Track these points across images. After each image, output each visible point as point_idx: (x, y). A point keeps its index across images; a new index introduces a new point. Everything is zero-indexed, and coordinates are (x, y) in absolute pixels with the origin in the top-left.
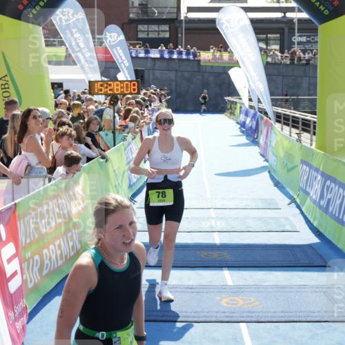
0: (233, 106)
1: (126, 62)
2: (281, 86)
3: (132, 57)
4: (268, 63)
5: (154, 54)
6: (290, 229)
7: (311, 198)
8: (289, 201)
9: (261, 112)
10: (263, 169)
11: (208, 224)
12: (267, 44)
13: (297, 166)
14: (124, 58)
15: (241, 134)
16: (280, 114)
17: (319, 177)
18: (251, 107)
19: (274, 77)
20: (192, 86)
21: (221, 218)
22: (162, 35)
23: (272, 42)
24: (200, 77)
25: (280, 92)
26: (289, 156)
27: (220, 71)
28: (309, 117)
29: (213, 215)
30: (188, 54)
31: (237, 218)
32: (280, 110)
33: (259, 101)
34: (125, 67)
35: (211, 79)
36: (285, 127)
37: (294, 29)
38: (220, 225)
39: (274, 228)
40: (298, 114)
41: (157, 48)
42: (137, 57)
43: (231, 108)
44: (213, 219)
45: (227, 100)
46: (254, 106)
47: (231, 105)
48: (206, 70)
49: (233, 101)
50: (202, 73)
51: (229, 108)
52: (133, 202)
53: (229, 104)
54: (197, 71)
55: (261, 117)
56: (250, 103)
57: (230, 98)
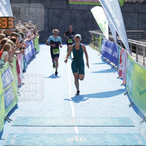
2: (137, 21)
4: (125, 2)
9: (119, 44)
10: (120, 91)
11: (73, 139)
16: (135, 45)
18: (111, 39)
19: (131, 14)
20: (62, 21)
21: (84, 135)
24: (68, 14)
25: (136, 26)
26: (141, 81)
27: (85, 9)
29: (77, 132)
31: (97, 134)
32: (135, 42)
33: (117, 35)
34: (3, 5)
36: (139, 56)
38: (82, 140)
43: (95, 40)
44: (76, 135)
45: (91, 33)
46: (113, 39)
47: (95, 37)
48: (73, 8)
49: (96, 34)
50: (70, 10)
51: (93, 40)
52: (9, 120)
53: (93, 37)
54: (66, 8)
55: (119, 48)
56: (110, 36)
57: (93, 31)
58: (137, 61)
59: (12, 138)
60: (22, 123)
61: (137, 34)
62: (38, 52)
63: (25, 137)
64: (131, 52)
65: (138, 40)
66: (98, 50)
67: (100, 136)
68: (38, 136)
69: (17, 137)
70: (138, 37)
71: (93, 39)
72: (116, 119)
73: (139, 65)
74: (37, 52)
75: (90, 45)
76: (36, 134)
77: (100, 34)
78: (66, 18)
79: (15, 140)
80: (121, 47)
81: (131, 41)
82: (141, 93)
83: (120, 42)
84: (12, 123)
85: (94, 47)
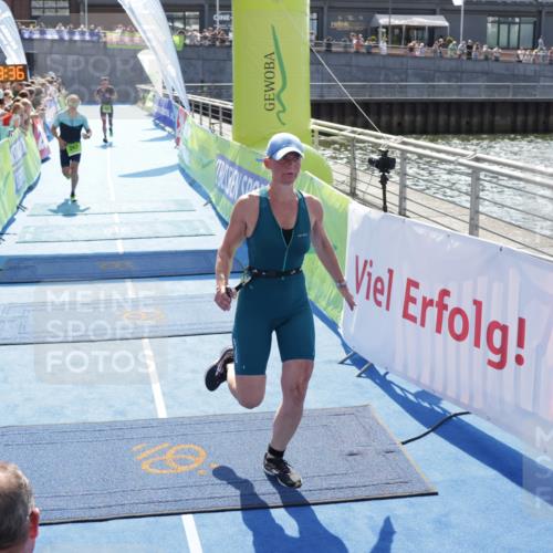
0: (145, 95)
1: (13, 44)
3: (23, 39)
4: (185, 45)
5: (51, 35)
6: (205, 233)
7: (228, 197)
11: (111, 231)
12: (185, 24)
13: (213, 161)
14: (10, 39)
15: (154, 127)
16: (199, 102)
17: (236, 172)
18: (166, 96)
21: (126, 224)
22: (61, 13)
23: (191, 21)
26: (203, 149)
28: (229, 105)
29: (117, 221)
30: (92, 34)
31: (145, 222)
32: (198, 99)
34: (13, 50)
37: (215, 6)
38: (125, 232)
39: (187, 232)
40: (217, 102)
41: (55, 27)
42: (31, 40)
44: (116, 225)
45: (139, 88)
48: (113, 53)
49: (145, 90)
53: (141, 93)
56: (164, 91)
57: (142, 85)
58: (201, 124)
63: (46, 230)
64: (192, 113)
67: (149, 224)
72: (170, 202)
73: (204, 129)
77: (151, 89)
80: (178, 106)
81: (192, 97)
82: (204, 166)
83: (177, 99)
84: (27, 212)
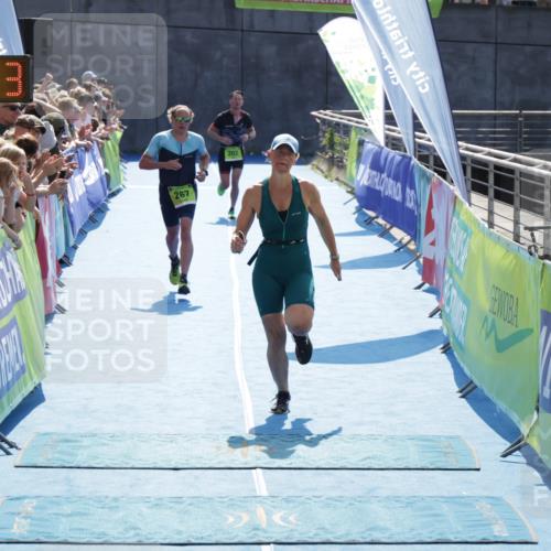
0: (337, 138)
2: (490, 78)
6: (505, 536)
8: (505, 445)
9: (424, 159)
10: (425, 340)
11: (246, 518)
13: (532, 331)
15: (360, 228)
16: (485, 164)
19: (469, 49)
20: (208, 74)
21: (287, 500)
24: (232, 46)
25: (488, 94)
27: (296, 29)
29: (263, 491)
31: (340, 499)
33: (417, 126)
35: (269, 51)
43: (332, 145)
44: (260, 502)
45: (319, 118)
46: (400, 140)
47: (332, 135)
48: (252, 25)
49: (338, 124)
50: (240, 33)
51: (324, 146)
52: (6, 446)
53: (324, 132)
54: (224, 26)
55: (424, 174)
56: (389, 130)
57: (328, 112)
58: (491, 225)
59: (19, 514)
60: (57, 455)
61: (493, 122)
62: (119, 191)
63: (67, 509)
64: (469, 192)
65: (494, 146)
66: (345, 184)
67: (351, 504)
68: (114, 504)
69: (34, 508)
70: (495, 133)
71: (324, 142)
72: (409, 442)
73: (499, 238)
74: (114, 190)
75: (315, 162)
76: (107, 497)
77: (353, 122)
78: (225, 61)
79: (29, 520)
80: (430, 171)
81: (467, 149)
83: (426, 153)
84: (17, 457)
85: (330, 170)
